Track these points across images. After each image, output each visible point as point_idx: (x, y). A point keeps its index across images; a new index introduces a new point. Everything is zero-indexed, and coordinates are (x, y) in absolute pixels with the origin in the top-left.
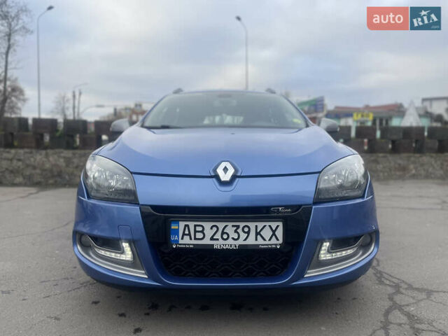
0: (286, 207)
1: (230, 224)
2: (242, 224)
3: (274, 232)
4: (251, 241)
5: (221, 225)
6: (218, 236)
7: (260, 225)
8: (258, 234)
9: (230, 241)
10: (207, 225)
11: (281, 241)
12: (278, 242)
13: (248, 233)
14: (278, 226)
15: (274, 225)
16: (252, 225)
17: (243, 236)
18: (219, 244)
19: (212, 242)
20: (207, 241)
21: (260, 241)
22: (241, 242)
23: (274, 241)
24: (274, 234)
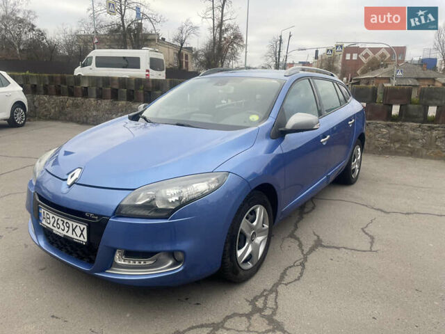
0: (95, 215)
1: (61, 219)
2: (66, 221)
3: (82, 231)
4: (70, 234)
5: (57, 218)
6: (55, 225)
7: (75, 224)
8: (73, 230)
9: (60, 231)
10: (51, 215)
11: (86, 240)
12: (83, 240)
13: (69, 227)
14: (84, 228)
15: (82, 226)
16: (70, 223)
17: (66, 229)
18: (56, 230)
19: (53, 228)
20: (50, 226)
21: (74, 236)
22: (65, 233)
23: (82, 239)
24: (82, 234)
